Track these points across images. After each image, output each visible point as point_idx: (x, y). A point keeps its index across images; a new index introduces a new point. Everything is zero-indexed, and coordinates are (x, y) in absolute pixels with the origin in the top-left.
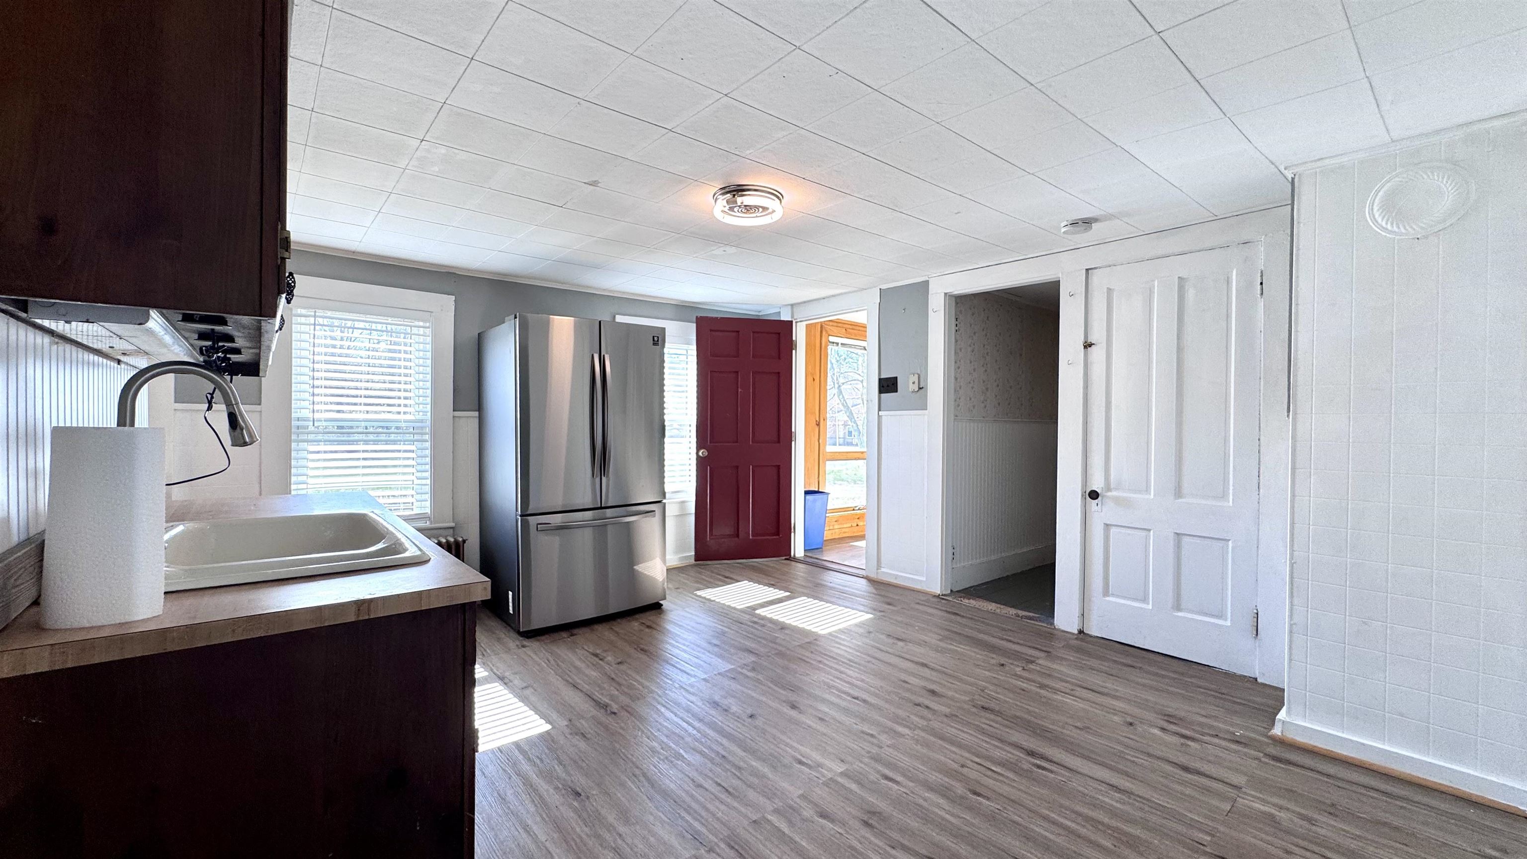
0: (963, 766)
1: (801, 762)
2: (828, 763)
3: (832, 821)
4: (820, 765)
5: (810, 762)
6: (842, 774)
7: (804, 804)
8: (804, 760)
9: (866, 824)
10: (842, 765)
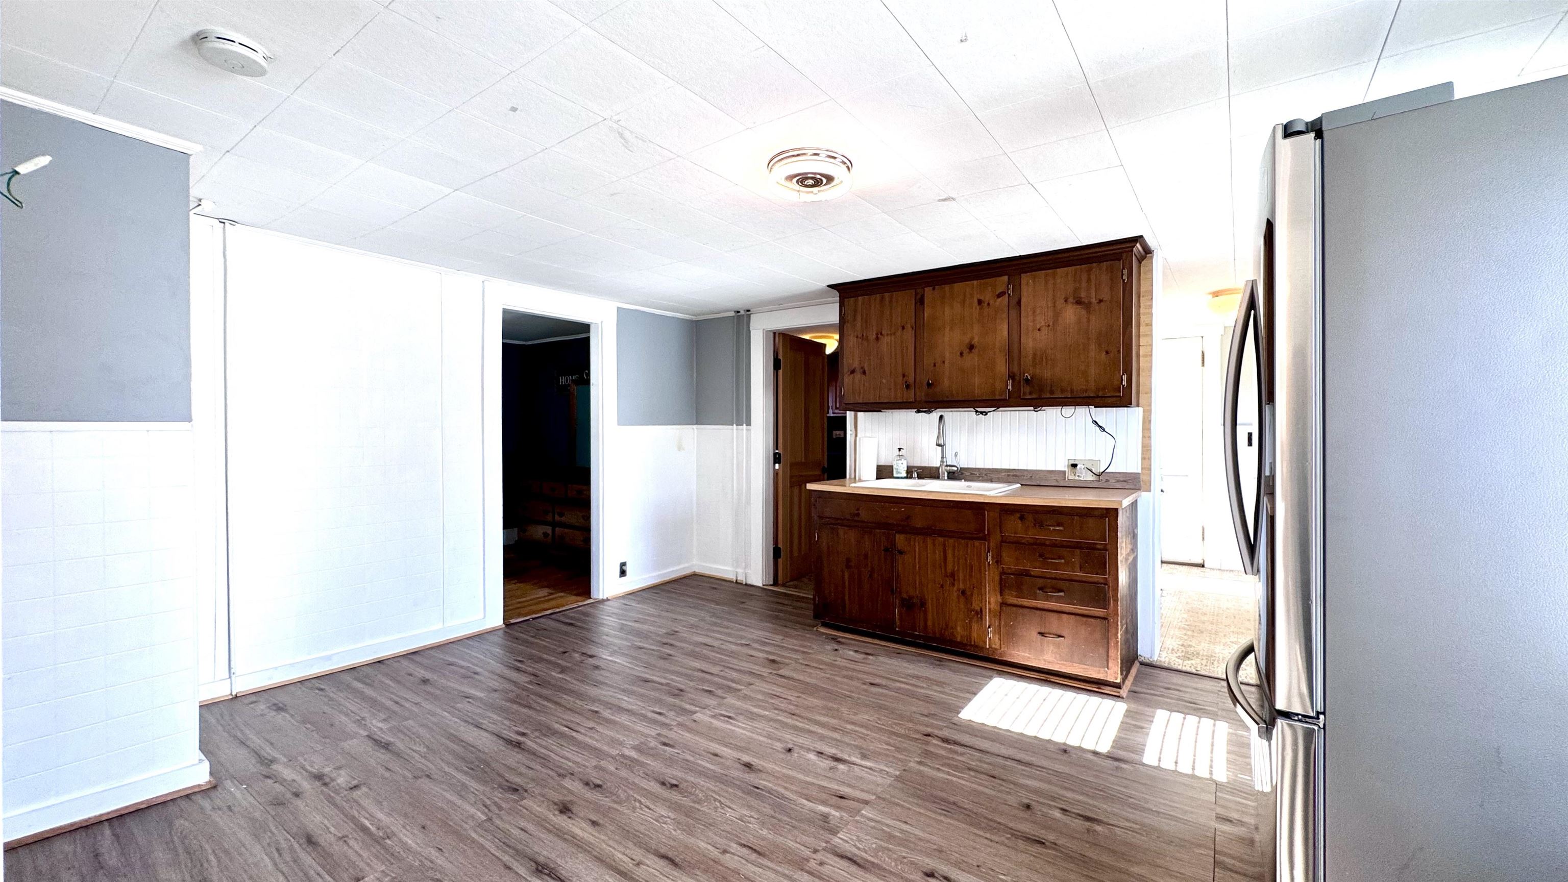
0: (591, 729)
1: (729, 717)
2: (707, 719)
3: (703, 689)
4: (713, 717)
5: (722, 718)
6: (695, 712)
7: (723, 695)
8: (726, 719)
9: (681, 690)
10: (697, 719)
